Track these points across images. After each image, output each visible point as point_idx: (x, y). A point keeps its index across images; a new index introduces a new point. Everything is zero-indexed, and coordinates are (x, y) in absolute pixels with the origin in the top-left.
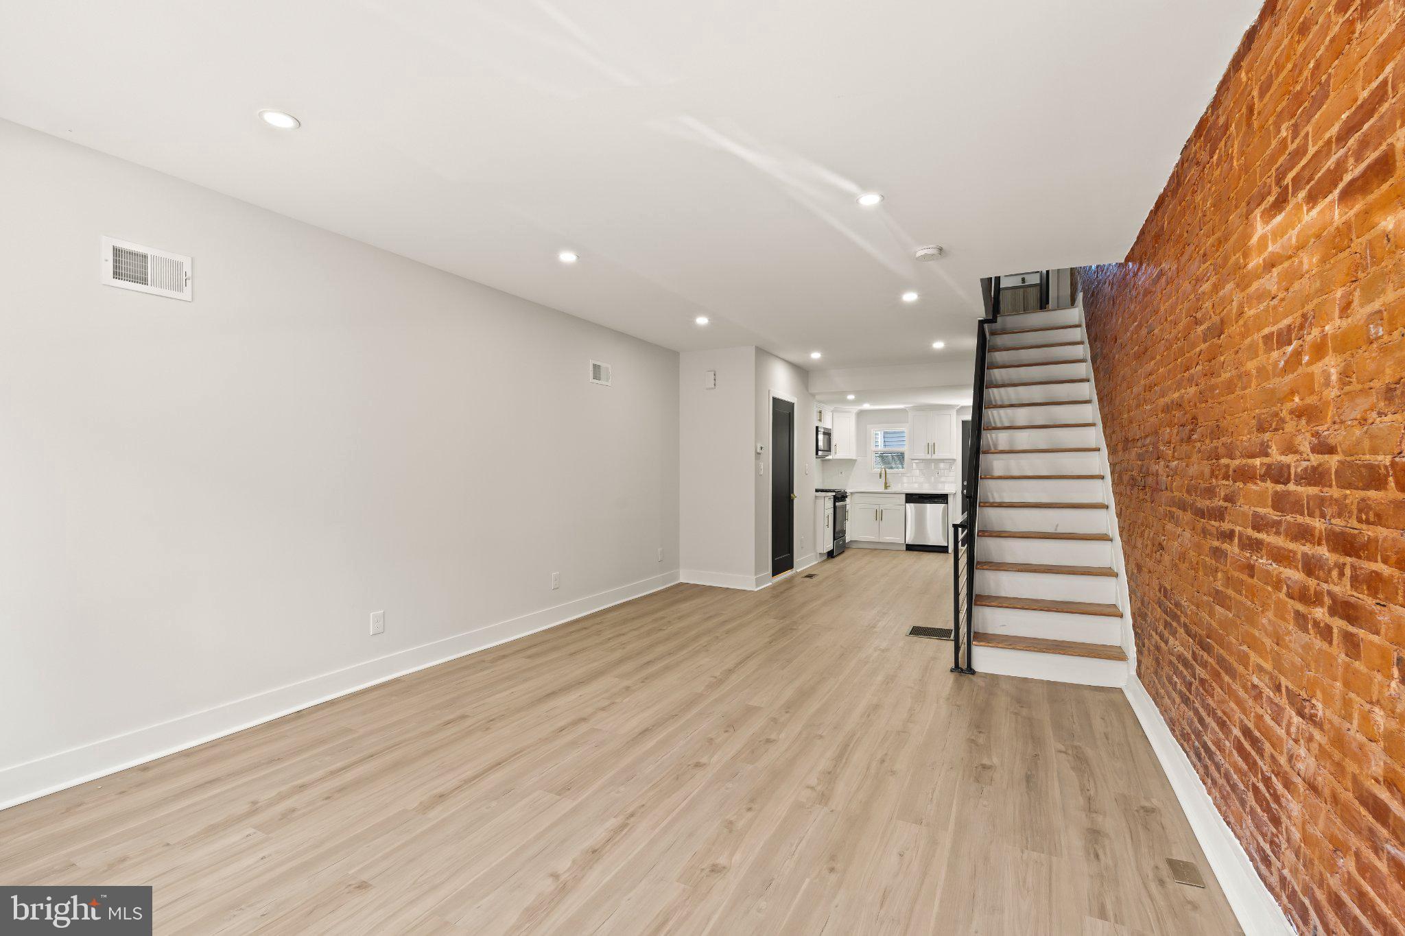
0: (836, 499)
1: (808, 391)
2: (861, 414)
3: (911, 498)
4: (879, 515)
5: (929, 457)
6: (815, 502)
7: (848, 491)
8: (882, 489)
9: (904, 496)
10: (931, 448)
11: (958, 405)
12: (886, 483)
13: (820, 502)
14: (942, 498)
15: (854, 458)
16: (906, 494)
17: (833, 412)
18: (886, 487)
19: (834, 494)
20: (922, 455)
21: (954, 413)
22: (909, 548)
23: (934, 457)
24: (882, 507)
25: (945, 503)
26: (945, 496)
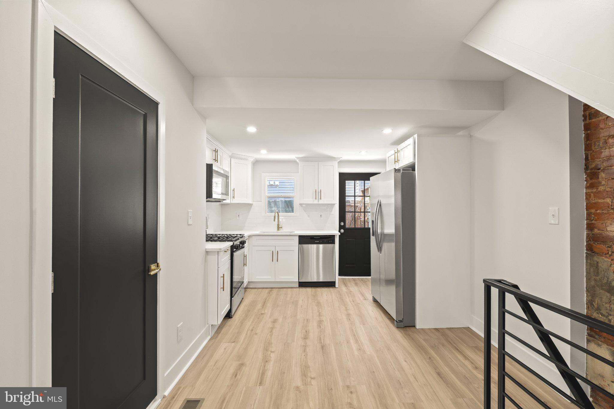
0: (234, 249)
1: (193, 106)
2: (256, 163)
3: (304, 240)
4: (275, 256)
5: (316, 202)
6: (206, 260)
7: (246, 234)
8: (273, 230)
9: (297, 238)
10: (318, 194)
11: (339, 158)
12: (278, 225)
13: (213, 258)
14: (328, 239)
15: (251, 203)
16: (299, 236)
17: (231, 157)
18: (279, 228)
19: (231, 243)
20: (310, 200)
21: (336, 164)
22: (302, 285)
23: (321, 202)
24: (278, 249)
25: (333, 242)
26: (333, 237)
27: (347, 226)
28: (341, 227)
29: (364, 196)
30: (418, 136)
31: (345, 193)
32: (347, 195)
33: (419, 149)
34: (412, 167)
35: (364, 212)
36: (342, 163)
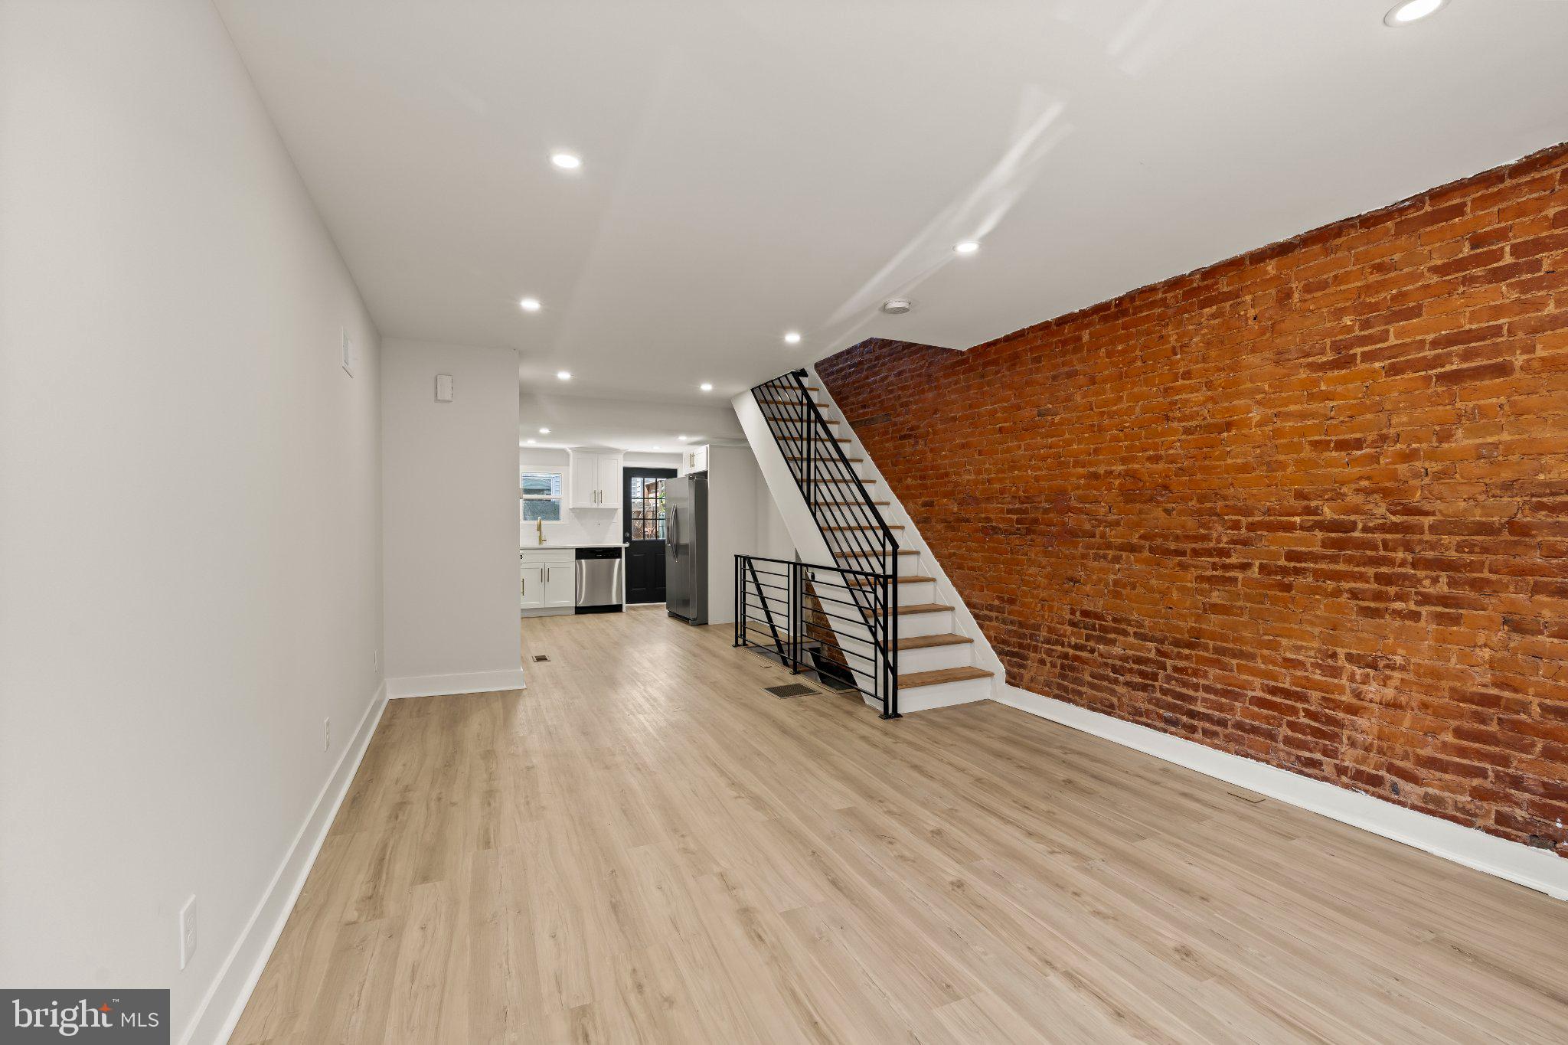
3: (582, 553)
4: (545, 576)
5: (595, 506)
8: (536, 544)
9: (572, 551)
10: (598, 496)
11: (625, 450)
12: (541, 535)
14: (612, 553)
16: (577, 549)
18: (541, 541)
20: (587, 503)
21: (620, 457)
22: (580, 611)
23: (601, 506)
24: (548, 566)
25: (620, 556)
26: (619, 549)
27: (634, 539)
28: (625, 540)
29: (656, 519)
30: (711, 446)
31: (630, 493)
32: (633, 496)
33: (712, 457)
34: (704, 474)
35: (644, 519)
36: (628, 455)
